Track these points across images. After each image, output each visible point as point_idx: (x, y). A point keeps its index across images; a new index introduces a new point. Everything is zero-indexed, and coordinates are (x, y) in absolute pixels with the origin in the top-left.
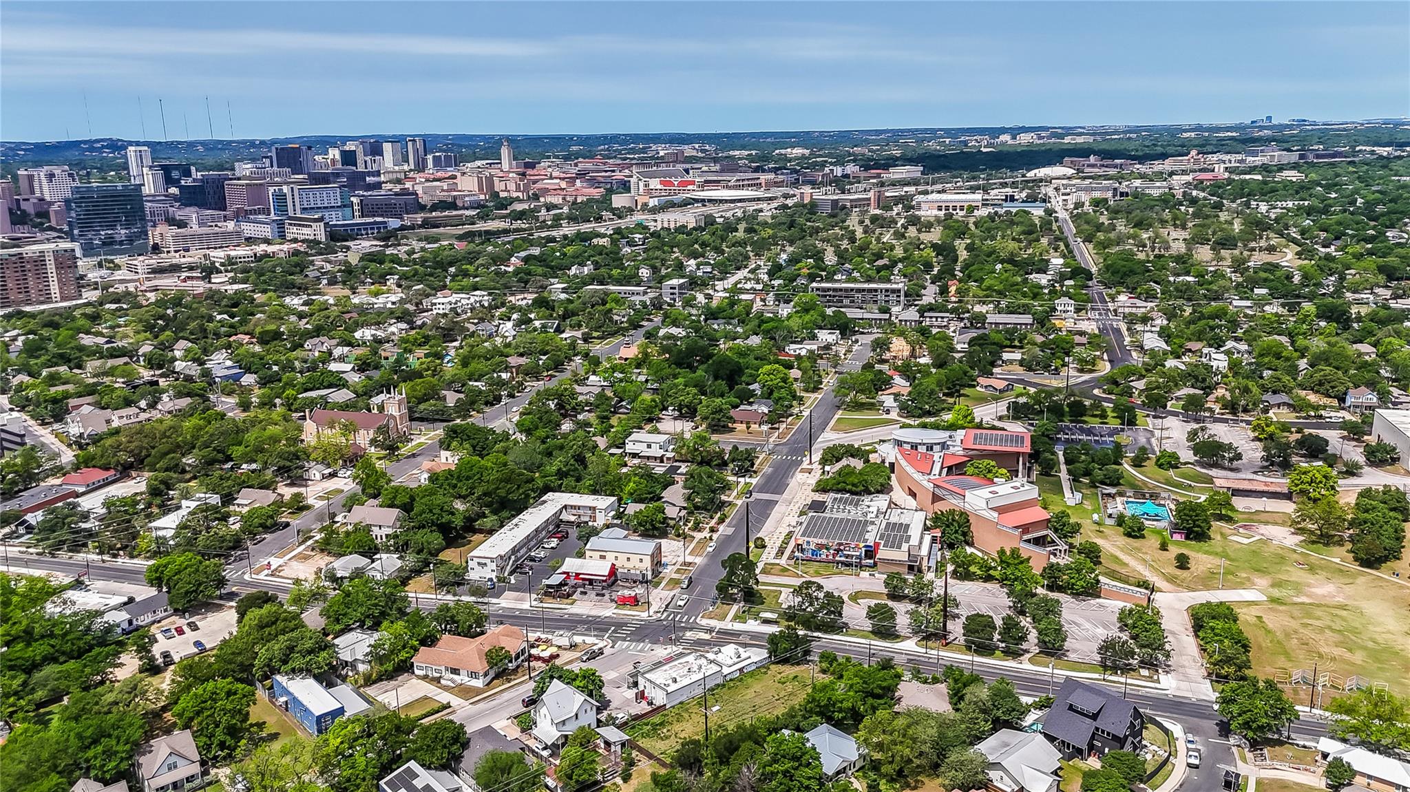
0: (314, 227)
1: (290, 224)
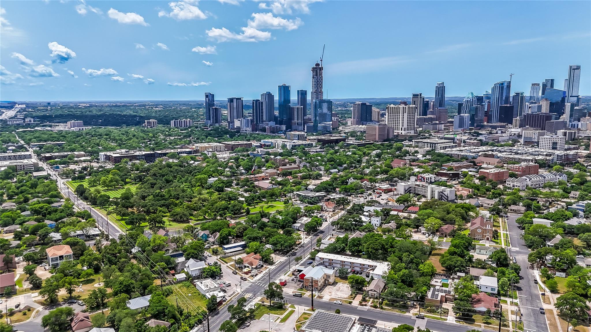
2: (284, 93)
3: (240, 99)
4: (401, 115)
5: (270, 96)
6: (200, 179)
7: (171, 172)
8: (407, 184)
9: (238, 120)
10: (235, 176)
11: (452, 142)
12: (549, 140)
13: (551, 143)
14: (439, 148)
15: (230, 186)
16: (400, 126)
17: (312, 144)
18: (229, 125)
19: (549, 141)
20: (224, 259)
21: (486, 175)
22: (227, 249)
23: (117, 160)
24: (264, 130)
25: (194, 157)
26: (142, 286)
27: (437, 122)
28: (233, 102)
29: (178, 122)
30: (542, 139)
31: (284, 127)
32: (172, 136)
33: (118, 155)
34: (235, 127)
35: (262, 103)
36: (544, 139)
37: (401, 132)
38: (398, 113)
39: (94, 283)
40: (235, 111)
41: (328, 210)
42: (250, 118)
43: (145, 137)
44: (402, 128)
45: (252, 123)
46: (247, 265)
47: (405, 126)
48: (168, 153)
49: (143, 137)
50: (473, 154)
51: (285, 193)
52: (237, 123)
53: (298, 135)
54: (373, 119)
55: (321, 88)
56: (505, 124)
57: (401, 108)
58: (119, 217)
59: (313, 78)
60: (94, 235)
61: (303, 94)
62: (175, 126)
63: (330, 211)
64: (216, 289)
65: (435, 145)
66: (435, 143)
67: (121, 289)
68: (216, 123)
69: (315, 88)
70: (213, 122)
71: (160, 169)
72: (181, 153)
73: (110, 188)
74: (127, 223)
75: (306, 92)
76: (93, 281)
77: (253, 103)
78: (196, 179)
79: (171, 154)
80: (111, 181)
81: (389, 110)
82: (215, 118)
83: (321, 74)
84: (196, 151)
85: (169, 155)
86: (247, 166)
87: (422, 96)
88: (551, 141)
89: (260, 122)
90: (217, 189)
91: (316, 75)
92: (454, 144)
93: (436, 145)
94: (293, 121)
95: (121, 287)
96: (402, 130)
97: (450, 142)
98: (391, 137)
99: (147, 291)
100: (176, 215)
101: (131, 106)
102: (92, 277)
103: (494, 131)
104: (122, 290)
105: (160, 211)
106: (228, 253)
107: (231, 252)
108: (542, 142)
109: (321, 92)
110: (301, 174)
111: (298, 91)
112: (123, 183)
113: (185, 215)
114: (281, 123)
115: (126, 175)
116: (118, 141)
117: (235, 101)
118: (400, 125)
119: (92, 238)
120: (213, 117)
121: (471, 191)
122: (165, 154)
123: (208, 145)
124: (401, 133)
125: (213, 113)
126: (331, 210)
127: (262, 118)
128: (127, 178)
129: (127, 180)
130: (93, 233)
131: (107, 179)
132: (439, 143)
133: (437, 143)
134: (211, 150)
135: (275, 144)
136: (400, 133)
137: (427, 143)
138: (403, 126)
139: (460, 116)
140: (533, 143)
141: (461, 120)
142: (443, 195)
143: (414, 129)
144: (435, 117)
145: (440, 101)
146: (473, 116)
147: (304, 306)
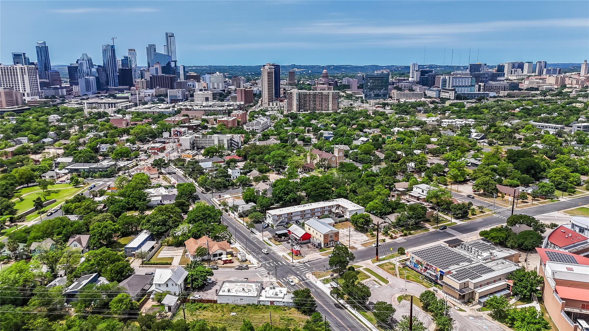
0: (450, 93)
1: (443, 92)
4: (19, 77)
8: (189, 137)
11: (128, 101)
12: (202, 95)
13: (204, 98)
20: (150, 262)
21: (225, 123)
30: (196, 95)
36: (198, 95)
37: (24, 98)
41: (152, 176)
46: (219, 252)
57: (18, 69)
65: (114, 105)
66: (115, 103)
87: (26, 56)
92: (130, 104)
93: (116, 104)
97: (126, 101)
98: (20, 103)
108: (197, 98)
118: (21, 89)
124: (25, 100)
132: (118, 103)
133: (117, 103)
137: (104, 103)
139: (85, 79)
140: (179, 101)
141: (87, 82)
142: (233, 142)
143: (38, 94)
144: (48, 81)
145: (45, 64)
146: (97, 79)
147: (362, 261)
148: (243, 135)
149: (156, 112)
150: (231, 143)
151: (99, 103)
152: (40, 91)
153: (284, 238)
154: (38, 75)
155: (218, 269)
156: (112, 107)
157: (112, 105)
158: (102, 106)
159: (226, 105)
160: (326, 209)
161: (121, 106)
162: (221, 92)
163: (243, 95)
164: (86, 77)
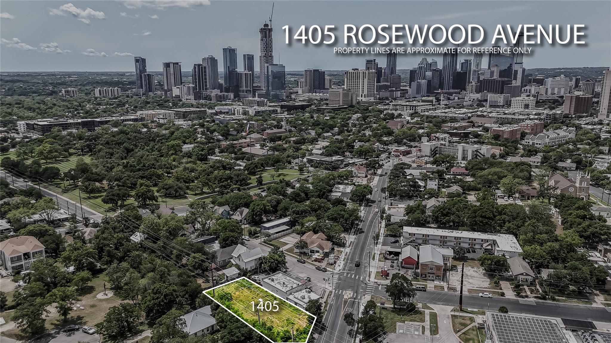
2: (230, 56)
3: (178, 63)
4: (361, 80)
5: (213, 61)
6: (173, 146)
7: (129, 139)
8: (431, 144)
9: (177, 88)
10: (212, 142)
11: (431, 105)
12: (521, 101)
13: (523, 105)
14: (420, 111)
15: (213, 153)
16: (360, 93)
17: (277, 110)
18: (166, 94)
19: (521, 103)
20: (270, 243)
21: (501, 133)
22: (269, 228)
23: (45, 129)
24: (208, 98)
25: (146, 124)
26: (187, 292)
27: (394, 89)
28: (170, 67)
29: (104, 91)
30: (514, 101)
31: (232, 95)
32: (102, 105)
33: (46, 123)
34: (174, 96)
35: (205, 68)
36: (516, 101)
37: (362, 98)
38: (358, 78)
39: (94, 293)
40: (172, 77)
41: (359, 175)
42: (191, 85)
43: (69, 106)
44: (362, 95)
45: (193, 90)
46: (316, 249)
47: (366, 92)
48: (109, 121)
49: (67, 106)
50: (462, 115)
51: (289, 159)
52: (176, 91)
53: (258, 102)
54: (326, 87)
55: (271, 52)
56: (458, 91)
57: (361, 73)
58: (86, 195)
59: (262, 40)
60: (59, 220)
61: (249, 59)
62: (100, 94)
63: (363, 177)
64: (300, 288)
65: (415, 108)
66: (416, 106)
67: (160, 302)
68: (150, 91)
69: (265, 52)
70: (146, 91)
71: (114, 136)
72: (126, 120)
73: (49, 161)
74: (105, 201)
75: (253, 56)
76: (91, 290)
77: (195, 68)
78: (168, 145)
79: (113, 122)
80: (50, 152)
81: (347, 75)
82: (148, 86)
83: (270, 36)
84: (142, 119)
85: (111, 123)
86: (223, 131)
87: (376, 62)
88: (523, 103)
89: (203, 89)
90: (200, 157)
91: (266, 37)
92: (434, 107)
93: (417, 107)
94: (241, 89)
95: (158, 298)
96: (362, 97)
97: (429, 105)
98: (354, 103)
99: (198, 300)
100: (169, 188)
101: (38, 76)
102: (90, 284)
103: (452, 98)
104: (162, 303)
105: (141, 185)
106: (273, 234)
107: (277, 233)
108: (514, 105)
109: (271, 56)
110: (294, 139)
111: (244, 55)
112: (67, 153)
113: (180, 188)
114: (227, 90)
115: (68, 144)
116: (37, 110)
117: (172, 65)
118: (360, 91)
119: (57, 224)
120: (146, 85)
121: (502, 149)
122: (107, 122)
123: (154, 112)
124: (362, 100)
125: (145, 80)
126: (364, 175)
127: (206, 86)
128: (71, 148)
129: (72, 151)
130: (59, 217)
131: (45, 148)
133: (418, 106)
134: (161, 117)
135: (234, 110)
136: (360, 100)
137: (407, 106)
138: (363, 92)
139: (418, 82)
140: (498, 106)
141: (419, 86)
142: (478, 153)
143: (374, 95)
144: (389, 84)
145: (392, 68)
146: (429, 82)
147: (442, 305)
148: (502, 148)
149: (448, 116)
150: (477, 155)
151: (402, 105)
152: (375, 93)
153: (393, 257)
154: (376, 79)
155: (304, 263)
156: (410, 110)
157: (413, 108)
158: (404, 108)
159: (534, 113)
160: (477, 241)
161: (420, 109)
162: (557, 98)
163: (574, 103)
164: (419, 81)
